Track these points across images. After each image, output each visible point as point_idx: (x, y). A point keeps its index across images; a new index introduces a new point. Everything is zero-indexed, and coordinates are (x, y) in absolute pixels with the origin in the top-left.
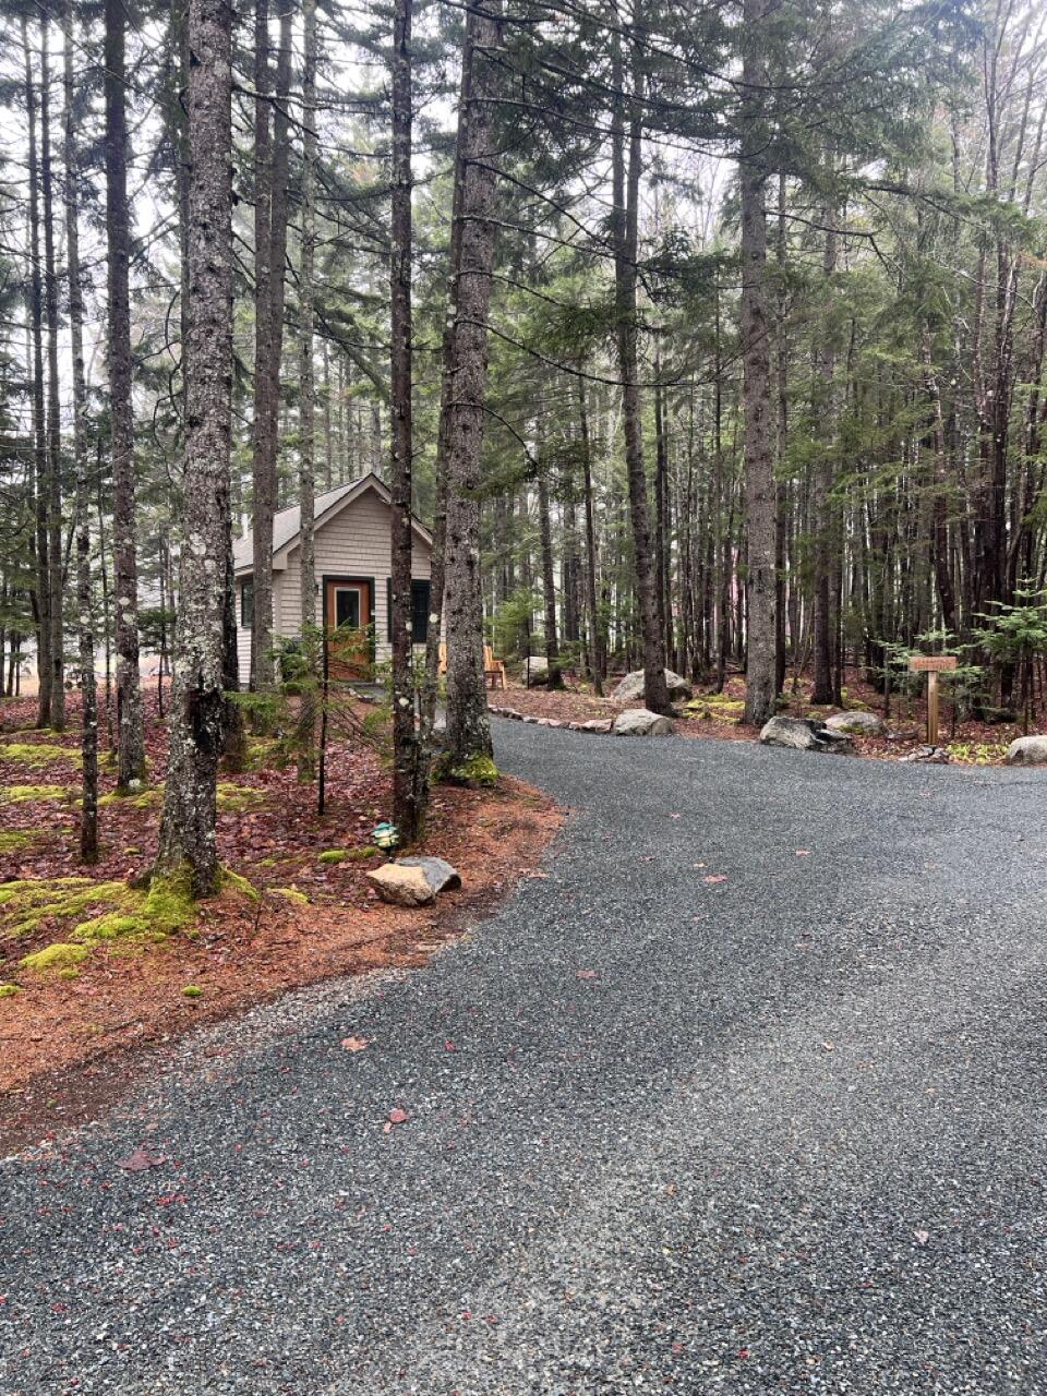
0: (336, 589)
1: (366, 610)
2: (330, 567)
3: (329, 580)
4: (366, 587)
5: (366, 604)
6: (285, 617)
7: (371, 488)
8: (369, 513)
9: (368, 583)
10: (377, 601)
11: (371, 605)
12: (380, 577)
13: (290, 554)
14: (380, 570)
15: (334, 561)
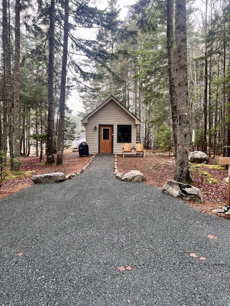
0: (103, 128)
1: (111, 134)
2: (101, 122)
3: (100, 126)
4: (111, 128)
5: (111, 132)
6: (88, 136)
7: (112, 99)
8: (112, 107)
9: (112, 126)
10: (114, 131)
11: (113, 132)
12: (115, 124)
13: (88, 119)
14: (115, 123)
15: (102, 120)
